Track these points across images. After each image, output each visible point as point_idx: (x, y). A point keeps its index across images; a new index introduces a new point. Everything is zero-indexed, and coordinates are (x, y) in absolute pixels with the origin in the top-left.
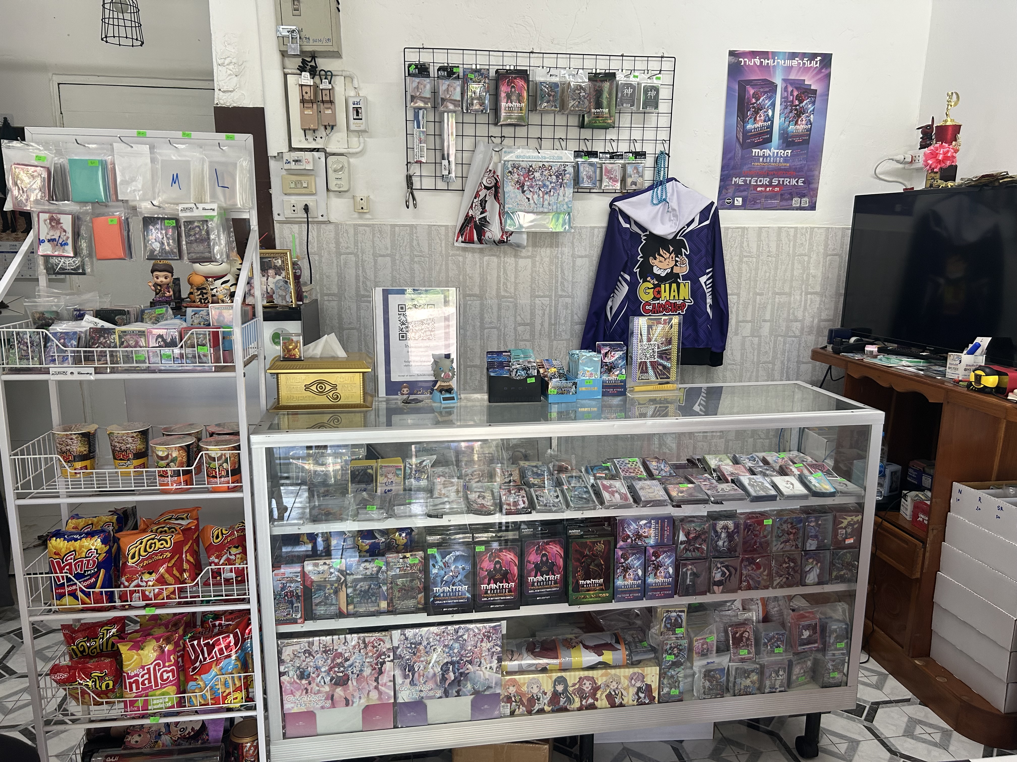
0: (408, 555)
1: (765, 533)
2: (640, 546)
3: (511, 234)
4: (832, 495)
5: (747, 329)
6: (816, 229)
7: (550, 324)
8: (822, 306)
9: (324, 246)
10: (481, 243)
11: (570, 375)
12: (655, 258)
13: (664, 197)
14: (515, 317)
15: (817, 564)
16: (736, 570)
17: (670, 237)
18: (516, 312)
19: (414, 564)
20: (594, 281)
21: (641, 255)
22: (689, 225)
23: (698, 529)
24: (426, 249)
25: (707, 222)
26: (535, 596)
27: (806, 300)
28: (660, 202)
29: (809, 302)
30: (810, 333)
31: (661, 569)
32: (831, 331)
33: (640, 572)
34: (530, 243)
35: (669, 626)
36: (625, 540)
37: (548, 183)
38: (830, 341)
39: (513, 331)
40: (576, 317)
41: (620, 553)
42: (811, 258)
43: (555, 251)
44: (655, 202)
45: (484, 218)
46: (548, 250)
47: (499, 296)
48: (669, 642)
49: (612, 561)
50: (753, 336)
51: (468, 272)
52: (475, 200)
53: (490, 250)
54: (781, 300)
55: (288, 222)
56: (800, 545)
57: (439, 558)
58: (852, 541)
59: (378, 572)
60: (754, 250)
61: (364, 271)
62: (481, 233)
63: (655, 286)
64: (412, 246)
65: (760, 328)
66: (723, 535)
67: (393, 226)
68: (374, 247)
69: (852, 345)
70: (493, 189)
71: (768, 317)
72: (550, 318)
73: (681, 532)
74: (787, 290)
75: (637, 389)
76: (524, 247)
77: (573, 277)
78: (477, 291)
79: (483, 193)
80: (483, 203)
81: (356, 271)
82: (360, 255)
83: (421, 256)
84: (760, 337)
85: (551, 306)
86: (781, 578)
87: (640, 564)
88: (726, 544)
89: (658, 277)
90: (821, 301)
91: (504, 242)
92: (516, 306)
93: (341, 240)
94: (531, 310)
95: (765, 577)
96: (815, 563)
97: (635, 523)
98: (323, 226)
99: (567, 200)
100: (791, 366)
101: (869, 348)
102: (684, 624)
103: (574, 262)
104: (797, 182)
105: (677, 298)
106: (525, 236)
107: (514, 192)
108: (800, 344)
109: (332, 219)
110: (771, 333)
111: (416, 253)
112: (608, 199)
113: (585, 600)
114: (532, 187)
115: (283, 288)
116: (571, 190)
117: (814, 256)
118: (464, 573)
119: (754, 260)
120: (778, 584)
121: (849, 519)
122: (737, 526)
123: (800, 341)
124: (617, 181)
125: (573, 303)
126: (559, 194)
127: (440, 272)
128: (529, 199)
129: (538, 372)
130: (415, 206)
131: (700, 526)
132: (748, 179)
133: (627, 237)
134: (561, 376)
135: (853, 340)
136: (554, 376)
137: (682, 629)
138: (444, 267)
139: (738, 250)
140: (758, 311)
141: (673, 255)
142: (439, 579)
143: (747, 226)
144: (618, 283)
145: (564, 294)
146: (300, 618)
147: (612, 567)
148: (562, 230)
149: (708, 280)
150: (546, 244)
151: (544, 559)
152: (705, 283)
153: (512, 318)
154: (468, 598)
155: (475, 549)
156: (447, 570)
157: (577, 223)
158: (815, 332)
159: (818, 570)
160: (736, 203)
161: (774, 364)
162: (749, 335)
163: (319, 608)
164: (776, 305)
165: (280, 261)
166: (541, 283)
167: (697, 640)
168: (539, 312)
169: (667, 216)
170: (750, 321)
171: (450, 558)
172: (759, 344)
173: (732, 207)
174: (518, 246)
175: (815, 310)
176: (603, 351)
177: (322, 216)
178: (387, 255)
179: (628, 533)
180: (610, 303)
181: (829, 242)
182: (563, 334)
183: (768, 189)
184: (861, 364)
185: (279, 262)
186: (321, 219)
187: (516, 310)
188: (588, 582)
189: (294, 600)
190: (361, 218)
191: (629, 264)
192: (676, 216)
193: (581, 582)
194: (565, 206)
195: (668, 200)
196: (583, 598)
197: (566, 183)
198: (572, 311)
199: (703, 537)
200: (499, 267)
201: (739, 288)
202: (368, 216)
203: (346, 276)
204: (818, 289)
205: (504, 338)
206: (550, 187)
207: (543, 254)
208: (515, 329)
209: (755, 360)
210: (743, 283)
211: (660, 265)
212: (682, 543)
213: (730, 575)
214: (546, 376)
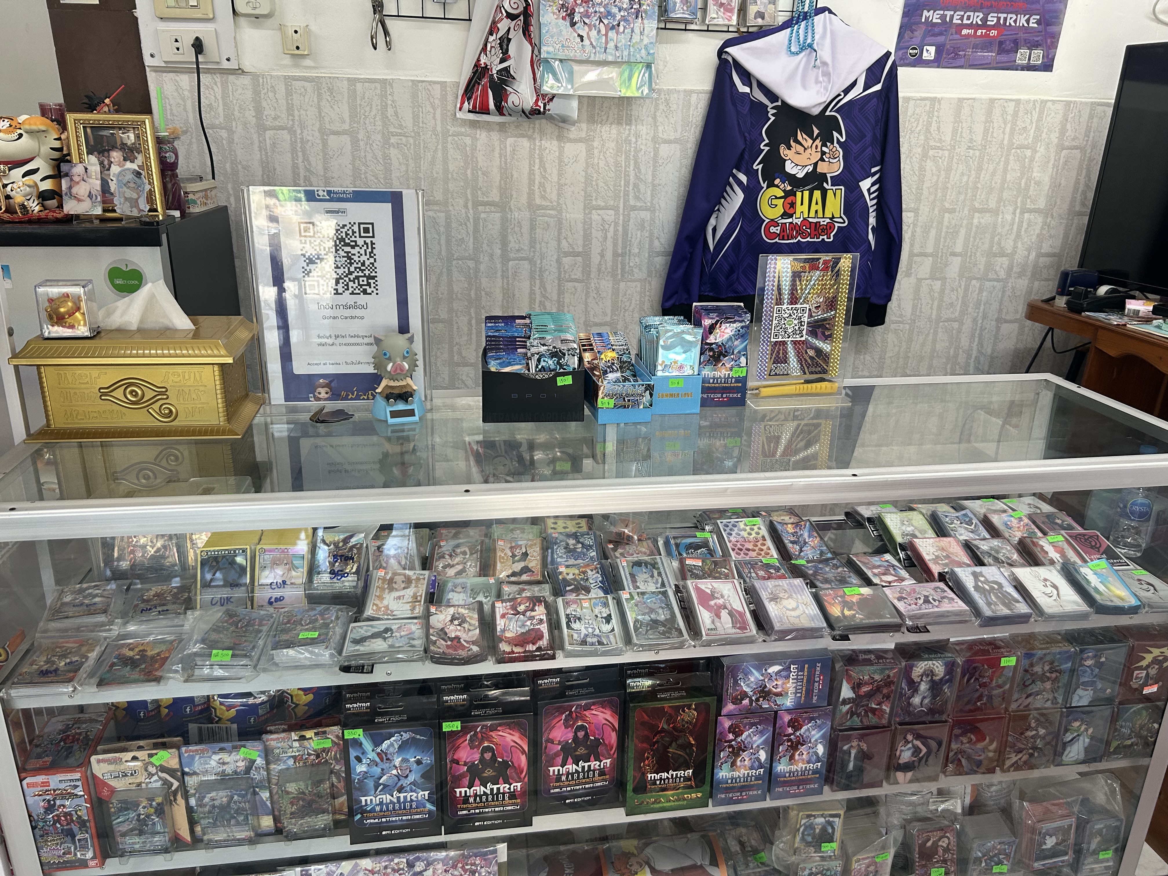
0: (309, 734)
1: (1000, 681)
2: (766, 711)
3: (551, 100)
4: (1133, 610)
5: (924, 267)
6: (1049, 104)
7: (615, 254)
8: (1044, 232)
9: (236, 113)
10: (501, 114)
11: (641, 369)
12: (789, 147)
13: (809, 41)
14: (559, 242)
15: (1086, 730)
16: (940, 744)
17: (816, 111)
18: (560, 233)
19: (324, 750)
20: (688, 183)
21: (767, 141)
22: (847, 91)
23: (877, 677)
24: (408, 122)
25: (878, 87)
26: (561, 798)
27: (1021, 222)
28: (802, 50)
29: (1025, 225)
30: (1021, 275)
31: (803, 749)
32: (1065, 275)
33: (763, 755)
34: (585, 116)
35: (809, 839)
36: (736, 701)
37: (615, 10)
38: (1062, 290)
39: (554, 264)
40: (656, 243)
41: (727, 723)
42: (1036, 152)
43: (625, 130)
44: (793, 49)
45: (507, 70)
46: (614, 129)
47: (531, 206)
48: (809, 866)
49: (710, 738)
50: (933, 278)
51: (480, 164)
52: (491, 38)
53: (517, 127)
54: (982, 221)
55: (171, 68)
56: (1060, 700)
57: (367, 745)
58: (1154, 689)
59: (248, 770)
60: (948, 138)
61: (306, 159)
62: (500, 96)
63: (788, 194)
64: (385, 117)
65: (946, 265)
66: (923, 687)
67: (353, 81)
68: (321, 117)
69: (1101, 298)
70: (522, 18)
71: (959, 248)
72: (615, 245)
73: (845, 683)
74: (992, 204)
75: (765, 392)
76: (573, 123)
77: (654, 176)
78: (495, 196)
79: (504, 25)
80: (505, 42)
81: (293, 158)
82: (299, 132)
83: (400, 135)
84: (944, 279)
85: (616, 224)
86: (1020, 756)
87: (765, 742)
88: (926, 701)
89: (792, 179)
90: (1045, 223)
91: (539, 112)
92: (560, 222)
93: (264, 104)
94: (585, 230)
95: (991, 754)
96: (1083, 727)
97: (758, 668)
98: (231, 78)
99: (646, 41)
100: (988, 326)
101: (1132, 305)
102: (837, 835)
103: (656, 151)
104: (1028, 22)
105: (820, 214)
106: (575, 104)
107: (557, 23)
108: (1004, 292)
109: (247, 66)
110: (961, 276)
111: (392, 129)
112: (716, 42)
113: (657, 806)
114: (588, 17)
115: (132, 185)
116: (654, 24)
117: (1041, 150)
118: (421, 769)
119: (946, 153)
120: (1013, 765)
121: (1156, 652)
122: (950, 667)
123: (1005, 287)
124: (731, 11)
125: (653, 220)
126: (633, 31)
127: (433, 163)
128: (581, 37)
129: (581, 359)
130: (389, 45)
131: (882, 671)
132: (949, 13)
133: (745, 110)
134: (623, 366)
135: (1103, 290)
136: (610, 368)
137: (834, 845)
138: (440, 154)
139: (922, 137)
140: (945, 238)
141: (818, 142)
142: (370, 783)
143: (939, 96)
144: (728, 189)
145: (638, 204)
146: (92, 859)
147: (710, 748)
148: (638, 94)
149: (873, 185)
150: (611, 120)
151: (581, 734)
152: (869, 190)
153: (553, 244)
154: (430, 812)
155: (441, 727)
156: (386, 766)
157: (664, 83)
158: (1029, 274)
159: (1087, 740)
160: (926, 56)
161: (962, 323)
162: (927, 276)
163: (128, 840)
164: (974, 229)
165: (132, 136)
166: (601, 184)
167: (858, 861)
168: (597, 234)
169: (812, 74)
170: (931, 255)
171: (392, 745)
172: (942, 291)
173: (918, 62)
174: (564, 120)
175: (1034, 238)
176: (707, 322)
177: (228, 60)
178: (344, 133)
179: (745, 688)
180: (712, 221)
181: (1068, 126)
182: (636, 270)
183: (979, 32)
184: (1120, 332)
185: (130, 138)
186: (226, 65)
187: (560, 230)
188: (664, 775)
189: (75, 828)
190: (296, 66)
191: (746, 157)
192: (826, 74)
193: (650, 776)
194: (643, 51)
195: (815, 46)
196: (653, 803)
197: (646, 11)
198: (651, 234)
199: (885, 691)
200: (531, 156)
201: (919, 200)
202: (308, 62)
203: (277, 166)
204: (1041, 204)
205: (541, 276)
206: (618, 17)
207: (605, 136)
208: (559, 262)
209: (934, 316)
210: (925, 192)
211: (797, 159)
212: (845, 702)
213: (929, 753)
214: (595, 368)
